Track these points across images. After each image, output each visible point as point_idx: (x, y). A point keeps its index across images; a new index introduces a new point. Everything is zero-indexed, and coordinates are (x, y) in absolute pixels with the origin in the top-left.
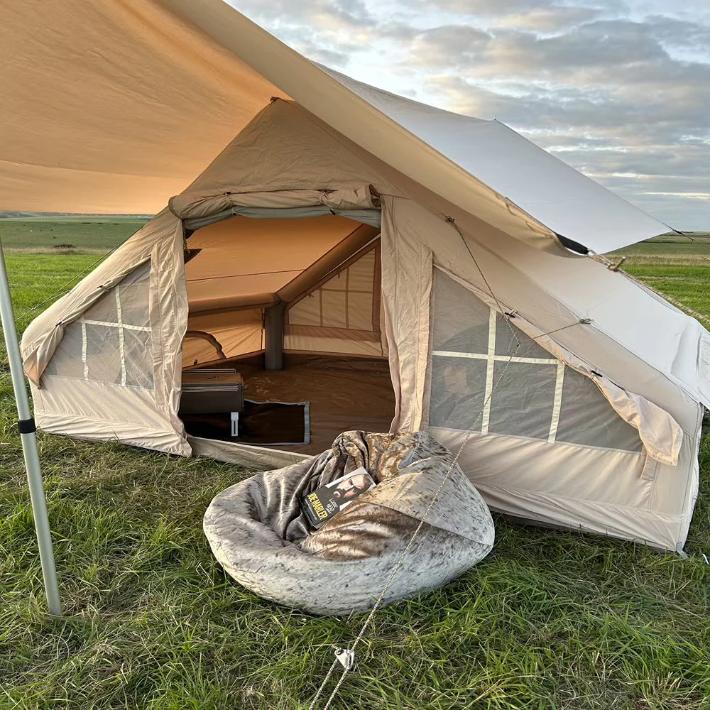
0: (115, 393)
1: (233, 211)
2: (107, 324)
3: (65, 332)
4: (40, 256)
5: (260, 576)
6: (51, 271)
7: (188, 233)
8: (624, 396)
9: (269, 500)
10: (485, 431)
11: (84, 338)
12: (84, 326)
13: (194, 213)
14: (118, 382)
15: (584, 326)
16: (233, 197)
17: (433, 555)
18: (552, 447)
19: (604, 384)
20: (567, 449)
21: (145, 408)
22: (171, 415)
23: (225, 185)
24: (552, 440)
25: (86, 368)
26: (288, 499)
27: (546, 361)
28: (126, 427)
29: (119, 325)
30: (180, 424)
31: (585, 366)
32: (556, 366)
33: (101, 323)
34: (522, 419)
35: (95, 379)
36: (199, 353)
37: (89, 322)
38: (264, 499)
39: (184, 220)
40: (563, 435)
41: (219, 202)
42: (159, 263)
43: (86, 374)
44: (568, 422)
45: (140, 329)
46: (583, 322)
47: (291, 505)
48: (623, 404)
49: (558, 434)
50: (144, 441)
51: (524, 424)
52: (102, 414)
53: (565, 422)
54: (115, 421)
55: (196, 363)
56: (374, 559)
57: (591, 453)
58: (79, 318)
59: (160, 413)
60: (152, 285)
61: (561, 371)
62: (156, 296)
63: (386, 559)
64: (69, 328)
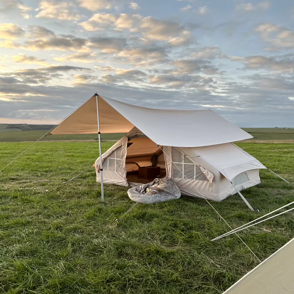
0: (114, 173)
1: (137, 136)
2: (113, 158)
3: (104, 160)
4: (91, 143)
5: (135, 198)
6: (96, 148)
7: (129, 140)
8: (204, 170)
9: (140, 189)
10: (183, 178)
11: (108, 161)
12: (108, 159)
13: (130, 136)
14: (114, 171)
15: (198, 157)
16: (137, 134)
17: (164, 196)
18: (195, 181)
19: (201, 168)
20: (197, 181)
21: (119, 176)
22: (124, 177)
23: (136, 131)
24: (195, 180)
25: (108, 168)
26: (143, 189)
27: (192, 164)
28: (116, 180)
29: (115, 158)
30: (126, 179)
31: (198, 164)
32: (194, 165)
33: (112, 158)
34: (189, 175)
35: (110, 170)
36: (134, 167)
37: (109, 158)
38: (139, 189)
39: (128, 138)
40: (197, 178)
41: (135, 134)
42: (124, 145)
43: (108, 169)
44: (197, 176)
45: (119, 159)
46: (198, 156)
47: (144, 190)
48: (204, 171)
49: (196, 178)
50: (119, 183)
51: (190, 176)
52: (111, 178)
53: (196, 176)
54: (113, 179)
55: (133, 170)
56: (154, 195)
57: (201, 182)
58: (107, 157)
59: (122, 177)
60: (122, 150)
61: (195, 166)
62: (122, 152)
63: (156, 195)
64: (105, 160)
